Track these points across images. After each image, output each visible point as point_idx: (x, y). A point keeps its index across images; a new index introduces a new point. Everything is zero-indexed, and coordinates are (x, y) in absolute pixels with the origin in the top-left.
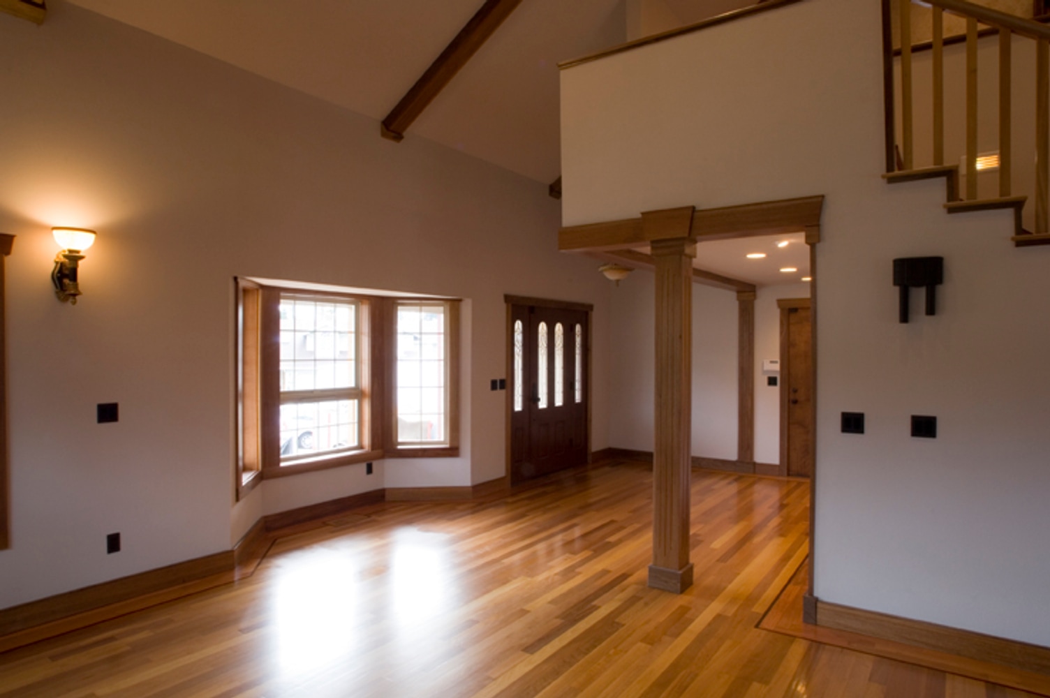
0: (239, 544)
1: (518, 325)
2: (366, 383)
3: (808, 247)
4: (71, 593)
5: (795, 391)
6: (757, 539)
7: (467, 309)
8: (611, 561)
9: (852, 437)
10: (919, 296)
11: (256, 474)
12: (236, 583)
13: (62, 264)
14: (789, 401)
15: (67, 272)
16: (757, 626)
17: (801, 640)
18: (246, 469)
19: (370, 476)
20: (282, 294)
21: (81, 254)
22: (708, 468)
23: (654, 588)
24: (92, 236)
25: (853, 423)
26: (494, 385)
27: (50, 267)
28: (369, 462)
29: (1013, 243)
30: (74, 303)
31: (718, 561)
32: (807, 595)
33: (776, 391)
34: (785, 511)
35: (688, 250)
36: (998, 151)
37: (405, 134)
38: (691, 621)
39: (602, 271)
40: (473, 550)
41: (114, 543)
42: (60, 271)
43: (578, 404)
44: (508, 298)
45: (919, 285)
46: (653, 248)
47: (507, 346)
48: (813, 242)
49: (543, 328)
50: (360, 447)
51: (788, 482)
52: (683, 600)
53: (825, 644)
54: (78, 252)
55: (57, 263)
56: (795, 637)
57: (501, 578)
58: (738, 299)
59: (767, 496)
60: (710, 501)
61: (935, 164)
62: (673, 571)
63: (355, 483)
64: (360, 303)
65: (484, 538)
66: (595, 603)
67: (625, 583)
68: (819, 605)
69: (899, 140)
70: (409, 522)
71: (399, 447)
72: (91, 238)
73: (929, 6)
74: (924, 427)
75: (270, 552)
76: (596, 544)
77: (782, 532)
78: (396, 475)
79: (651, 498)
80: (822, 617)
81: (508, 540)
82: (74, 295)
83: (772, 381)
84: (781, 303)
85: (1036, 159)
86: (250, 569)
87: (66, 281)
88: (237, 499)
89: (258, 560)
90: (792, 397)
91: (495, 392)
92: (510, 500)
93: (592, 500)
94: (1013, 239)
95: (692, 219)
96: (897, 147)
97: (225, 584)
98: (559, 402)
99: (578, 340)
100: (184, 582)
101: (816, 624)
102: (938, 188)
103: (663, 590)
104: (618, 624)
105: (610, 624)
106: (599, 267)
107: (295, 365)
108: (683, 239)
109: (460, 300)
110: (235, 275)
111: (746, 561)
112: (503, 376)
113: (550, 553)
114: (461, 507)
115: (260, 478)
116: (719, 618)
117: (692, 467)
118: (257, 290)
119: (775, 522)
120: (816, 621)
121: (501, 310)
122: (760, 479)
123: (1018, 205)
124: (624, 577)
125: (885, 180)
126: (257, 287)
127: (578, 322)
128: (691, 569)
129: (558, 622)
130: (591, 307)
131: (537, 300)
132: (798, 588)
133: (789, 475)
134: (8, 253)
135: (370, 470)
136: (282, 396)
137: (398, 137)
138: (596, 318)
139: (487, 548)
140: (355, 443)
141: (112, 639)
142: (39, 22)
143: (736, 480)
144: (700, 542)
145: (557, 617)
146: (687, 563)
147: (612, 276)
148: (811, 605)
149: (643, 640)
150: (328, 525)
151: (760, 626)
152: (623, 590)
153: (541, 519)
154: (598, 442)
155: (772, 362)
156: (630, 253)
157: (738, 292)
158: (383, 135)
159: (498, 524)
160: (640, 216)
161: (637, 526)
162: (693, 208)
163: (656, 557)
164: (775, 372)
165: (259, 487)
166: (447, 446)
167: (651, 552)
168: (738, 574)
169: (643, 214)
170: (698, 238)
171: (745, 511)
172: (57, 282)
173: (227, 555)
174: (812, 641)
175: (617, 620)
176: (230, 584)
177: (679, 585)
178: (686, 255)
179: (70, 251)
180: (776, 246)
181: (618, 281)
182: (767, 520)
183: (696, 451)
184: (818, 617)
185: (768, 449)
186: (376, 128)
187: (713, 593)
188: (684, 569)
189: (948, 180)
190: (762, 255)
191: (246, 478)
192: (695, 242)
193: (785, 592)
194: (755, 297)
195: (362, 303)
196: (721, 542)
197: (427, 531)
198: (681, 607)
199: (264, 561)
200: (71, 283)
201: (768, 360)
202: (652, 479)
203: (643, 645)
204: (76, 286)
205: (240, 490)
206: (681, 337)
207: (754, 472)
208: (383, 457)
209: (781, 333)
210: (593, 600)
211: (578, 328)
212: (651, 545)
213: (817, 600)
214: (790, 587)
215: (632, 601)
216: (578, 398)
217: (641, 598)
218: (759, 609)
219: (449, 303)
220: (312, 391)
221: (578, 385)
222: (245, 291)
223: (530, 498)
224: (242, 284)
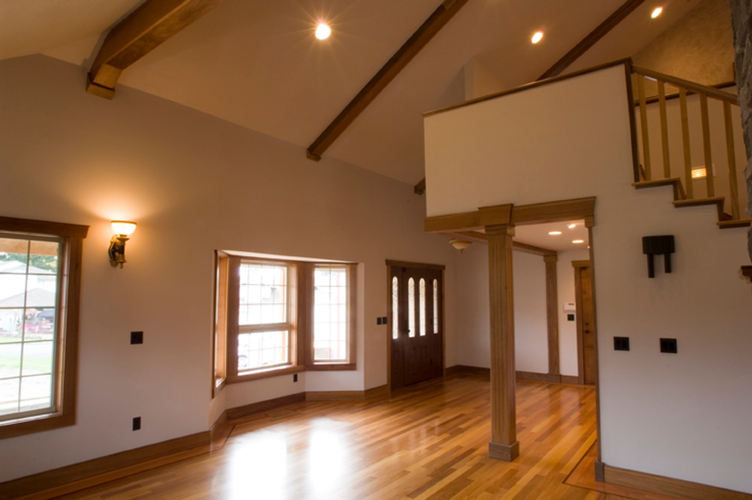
0: (213, 427)
1: (395, 280)
2: (294, 319)
3: (587, 230)
4: (110, 456)
5: (587, 324)
6: (563, 427)
7: (361, 269)
8: (462, 441)
9: (622, 353)
10: (660, 260)
11: (222, 381)
12: (211, 453)
13: (115, 244)
14: (583, 331)
15: (117, 248)
16: (564, 482)
17: (594, 492)
18: (219, 377)
19: (296, 383)
20: (242, 260)
21: (127, 237)
22: (528, 379)
23: (493, 458)
24: (134, 226)
25: (622, 344)
26: (379, 321)
27: (107, 245)
28: (295, 373)
29: (718, 227)
30: (122, 267)
31: (536, 440)
32: (597, 462)
33: (573, 324)
34: (583, 408)
35: (509, 231)
36: (704, 166)
37: (322, 156)
38: (518, 479)
39: (451, 243)
40: (368, 433)
41: (137, 424)
42: (114, 248)
43: (436, 334)
44: (388, 262)
45: (660, 253)
46: (486, 230)
47: (388, 295)
48: (590, 226)
49: (411, 282)
50: (289, 363)
51: (585, 389)
52: (512, 466)
53: (610, 494)
54: (125, 236)
55: (112, 243)
56: (590, 489)
57: (388, 452)
58: (545, 261)
59: (570, 399)
60: (530, 402)
61: (665, 177)
62: (505, 446)
63: (285, 388)
64: (290, 266)
65: (375, 425)
66: (453, 467)
67: (474, 454)
68: (605, 468)
69: (642, 161)
70: (323, 415)
71: (316, 363)
72: (133, 227)
73: (655, 80)
74: (668, 346)
75: (232, 433)
76: (452, 429)
77: (581, 421)
78: (313, 383)
79: (489, 399)
80: (608, 477)
81: (392, 426)
82: (122, 263)
83: (571, 318)
84: (574, 263)
85: (728, 171)
86: (220, 444)
87: (117, 254)
88: (213, 397)
89: (225, 439)
90: (585, 329)
91: (379, 326)
92: (390, 400)
93: (448, 401)
94: (717, 224)
95: (511, 212)
96: (641, 166)
97: (204, 454)
98: (423, 332)
99: (435, 290)
100: (179, 451)
101: (604, 481)
102: (667, 193)
103: (499, 459)
104: (469, 480)
105: (464, 480)
106: (449, 240)
107: (248, 308)
108: (506, 224)
109: (357, 264)
110: (216, 249)
111: (556, 440)
112: (385, 315)
113: (418, 436)
114: (359, 405)
115: (226, 383)
116: (537, 477)
117: (517, 378)
118: (226, 258)
119: (576, 415)
120: (604, 478)
121: (384, 270)
122: (565, 387)
123: (720, 203)
124: (472, 450)
125: (634, 187)
126: (226, 256)
127: (435, 278)
128: (518, 445)
129: (430, 479)
130: (444, 267)
131: (407, 263)
132: (592, 458)
133: (585, 383)
134: (85, 237)
135: (295, 379)
136: (240, 328)
137: (317, 158)
138: (447, 276)
139: (378, 432)
140: (286, 361)
141: (138, 486)
142: (110, 98)
143: (548, 387)
144: (523, 428)
145: (429, 476)
146: (515, 441)
147: (458, 247)
148: (600, 469)
149: (487, 490)
150: (268, 416)
151: (566, 482)
152: (472, 459)
153: (414, 413)
154: (450, 360)
155: (570, 304)
156: (472, 233)
157: (545, 256)
158: (308, 157)
159: (384, 416)
160: (477, 210)
161: (479, 418)
162: (512, 205)
163: (493, 437)
164: (572, 311)
165: (224, 389)
166: (348, 363)
167: (491, 435)
168: (550, 449)
169: (480, 208)
170: (516, 224)
171: (555, 408)
172: (111, 254)
173: (206, 434)
174: (601, 492)
175: (469, 478)
176: (207, 454)
177: (510, 455)
178: (508, 235)
179: (121, 235)
180: (567, 228)
181: (462, 250)
182: (571, 413)
183: (518, 368)
184: (606, 476)
185: (570, 365)
186: (304, 154)
187: (533, 461)
188: (513, 445)
189: (675, 187)
190: (558, 233)
191: (218, 383)
192: (514, 226)
193: (582, 461)
194: (556, 259)
195: (292, 266)
196: (539, 428)
197: (337, 420)
198: (512, 470)
199: (229, 439)
200: (121, 255)
201: (568, 303)
202: (490, 386)
203: (487, 493)
204: (123, 257)
205: (215, 390)
206: (506, 288)
207: (561, 382)
208: (304, 370)
209: (576, 284)
210: (452, 465)
211: (435, 282)
212: (490, 430)
213: (604, 465)
214: (585, 458)
215: (478, 466)
216: (436, 330)
217: (484, 464)
218: (565, 472)
219: (349, 266)
220: (259, 325)
221: (435, 321)
222: (221, 258)
223: (404, 399)
224: (220, 254)
